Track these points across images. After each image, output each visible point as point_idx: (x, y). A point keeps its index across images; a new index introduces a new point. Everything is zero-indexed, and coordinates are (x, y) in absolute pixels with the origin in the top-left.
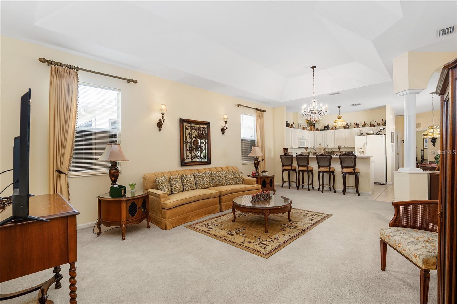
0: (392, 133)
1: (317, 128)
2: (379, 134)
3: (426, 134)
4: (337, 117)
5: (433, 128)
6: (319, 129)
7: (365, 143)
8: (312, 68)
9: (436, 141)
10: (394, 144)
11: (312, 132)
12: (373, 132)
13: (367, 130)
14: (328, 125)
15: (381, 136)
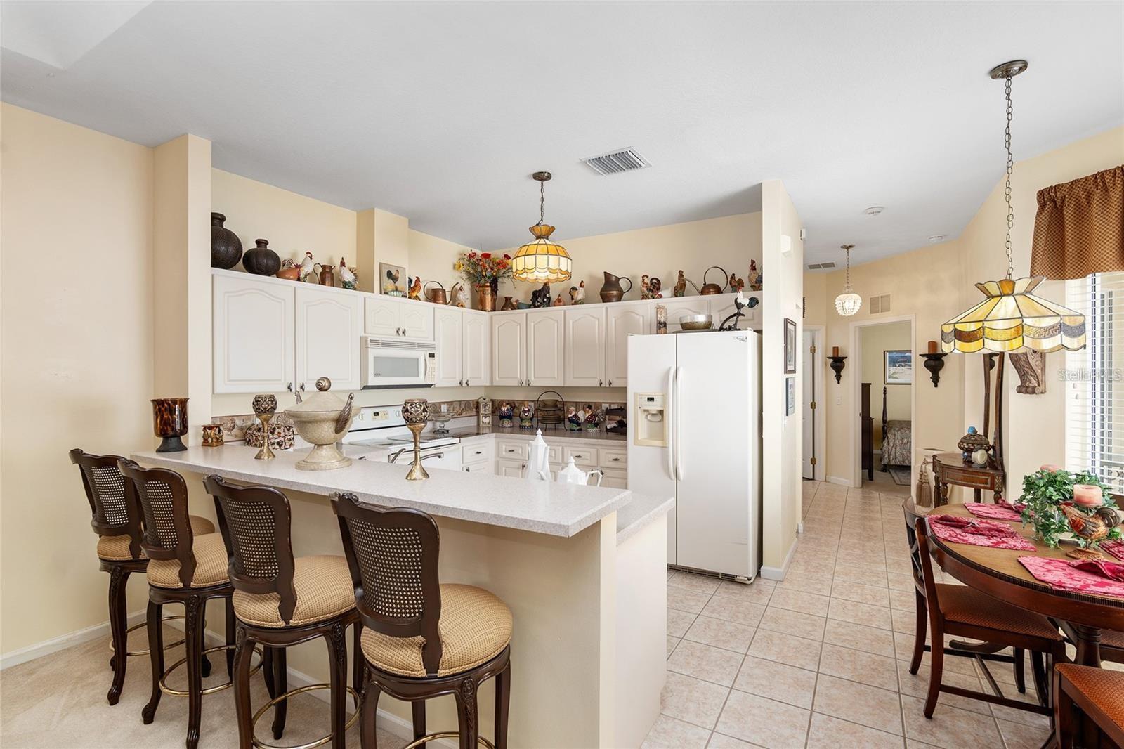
0: (790, 326)
1: (508, 299)
2: (730, 329)
3: (971, 327)
5: (1012, 294)
6: (513, 301)
7: (669, 371)
10: (798, 379)
11: (483, 317)
12: (710, 317)
13: (691, 307)
15: (739, 337)
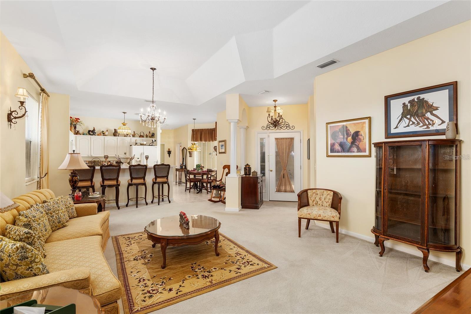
1: (78, 131)
2: (153, 145)
4: (122, 123)
6: (81, 132)
7: (142, 153)
8: (152, 69)
9: (171, 153)
13: (139, 140)
14: (94, 130)
15: (155, 147)
